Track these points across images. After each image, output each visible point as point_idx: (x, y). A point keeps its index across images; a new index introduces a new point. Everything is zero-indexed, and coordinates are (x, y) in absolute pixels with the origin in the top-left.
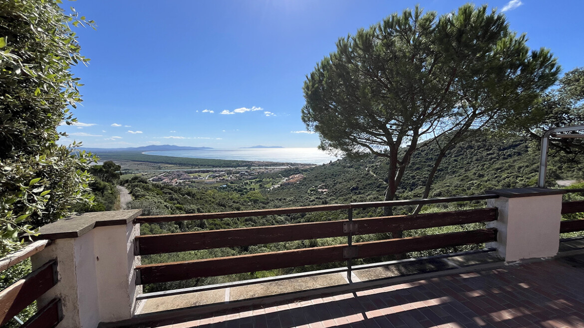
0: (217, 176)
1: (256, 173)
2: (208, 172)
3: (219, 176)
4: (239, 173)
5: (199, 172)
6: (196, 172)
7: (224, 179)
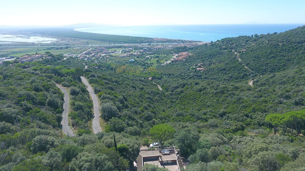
0: (127, 51)
1: (154, 49)
2: (120, 47)
3: (129, 51)
4: (142, 48)
5: (115, 47)
6: (112, 47)
7: (132, 54)
